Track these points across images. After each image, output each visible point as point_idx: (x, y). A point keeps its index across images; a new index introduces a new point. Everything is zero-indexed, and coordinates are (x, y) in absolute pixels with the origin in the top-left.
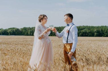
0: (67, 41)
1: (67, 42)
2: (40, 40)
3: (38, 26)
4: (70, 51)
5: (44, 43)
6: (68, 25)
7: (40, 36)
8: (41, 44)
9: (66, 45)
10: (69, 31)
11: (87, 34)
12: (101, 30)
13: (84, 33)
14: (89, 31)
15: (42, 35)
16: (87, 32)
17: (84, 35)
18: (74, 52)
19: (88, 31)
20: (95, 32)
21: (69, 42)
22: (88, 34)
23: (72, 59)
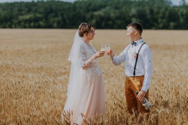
0: (134, 72)
1: (134, 74)
2: (84, 70)
3: (81, 46)
4: (140, 90)
5: (92, 77)
6: (134, 44)
7: (85, 64)
8: (87, 78)
9: (131, 79)
10: (138, 55)
11: (110, 22)
12: (148, 12)
13: (102, 18)
14: (118, 14)
15: (90, 63)
16: (112, 15)
17: (103, 24)
18: (146, 91)
19: (114, 13)
20: (134, 16)
21: (137, 75)
22: (114, 21)
23: (145, 103)
